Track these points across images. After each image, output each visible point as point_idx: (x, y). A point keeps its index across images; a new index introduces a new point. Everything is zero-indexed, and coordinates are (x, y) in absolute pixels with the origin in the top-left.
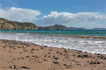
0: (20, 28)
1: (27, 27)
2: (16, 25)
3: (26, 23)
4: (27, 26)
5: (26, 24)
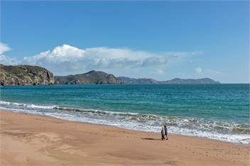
0: (13, 80)
1: (29, 78)
2: (4, 73)
3: (25, 65)
4: (29, 75)
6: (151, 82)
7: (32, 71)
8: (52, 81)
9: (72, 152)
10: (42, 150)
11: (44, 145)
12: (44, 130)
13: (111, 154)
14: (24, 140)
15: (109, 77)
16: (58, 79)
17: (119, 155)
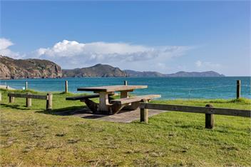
0: (23, 73)
1: (38, 71)
2: (14, 67)
3: (34, 59)
4: (38, 69)
5: (35, 64)
6: (156, 75)
7: (41, 64)
8: (60, 74)
15: (115, 70)
16: (65, 72)
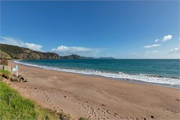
0: (45, 57)
1: (51, 57)
2: (42, 55)
7: (52, 54)
8: (59, 58)
9: (61, 83)
10: (50, 83)
11: (52, 81)
12: (53, 75)
13: (74, 83)
14: (45, 79)
15: (79, 56)
16: (61, 57)
17: (76, 84)
